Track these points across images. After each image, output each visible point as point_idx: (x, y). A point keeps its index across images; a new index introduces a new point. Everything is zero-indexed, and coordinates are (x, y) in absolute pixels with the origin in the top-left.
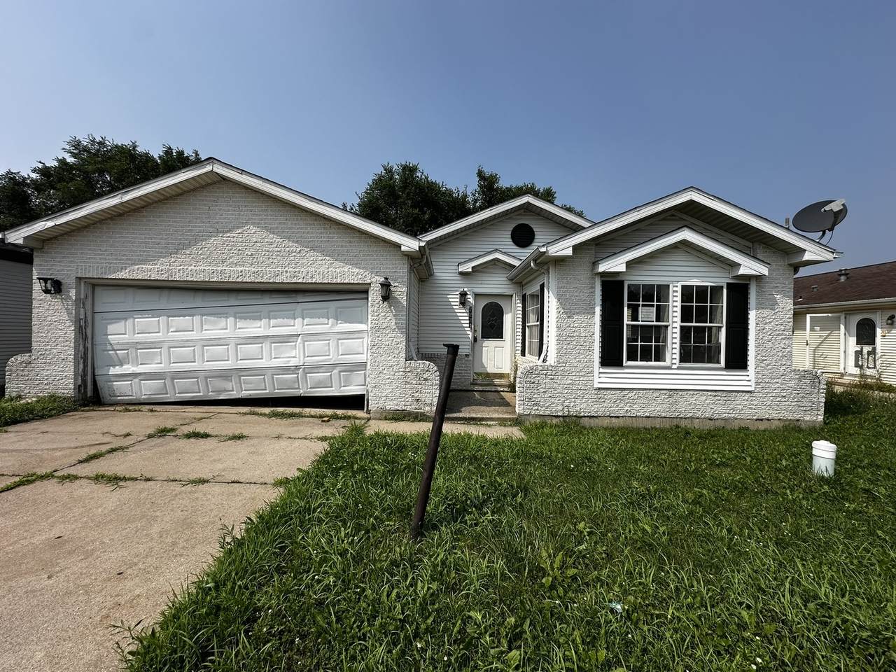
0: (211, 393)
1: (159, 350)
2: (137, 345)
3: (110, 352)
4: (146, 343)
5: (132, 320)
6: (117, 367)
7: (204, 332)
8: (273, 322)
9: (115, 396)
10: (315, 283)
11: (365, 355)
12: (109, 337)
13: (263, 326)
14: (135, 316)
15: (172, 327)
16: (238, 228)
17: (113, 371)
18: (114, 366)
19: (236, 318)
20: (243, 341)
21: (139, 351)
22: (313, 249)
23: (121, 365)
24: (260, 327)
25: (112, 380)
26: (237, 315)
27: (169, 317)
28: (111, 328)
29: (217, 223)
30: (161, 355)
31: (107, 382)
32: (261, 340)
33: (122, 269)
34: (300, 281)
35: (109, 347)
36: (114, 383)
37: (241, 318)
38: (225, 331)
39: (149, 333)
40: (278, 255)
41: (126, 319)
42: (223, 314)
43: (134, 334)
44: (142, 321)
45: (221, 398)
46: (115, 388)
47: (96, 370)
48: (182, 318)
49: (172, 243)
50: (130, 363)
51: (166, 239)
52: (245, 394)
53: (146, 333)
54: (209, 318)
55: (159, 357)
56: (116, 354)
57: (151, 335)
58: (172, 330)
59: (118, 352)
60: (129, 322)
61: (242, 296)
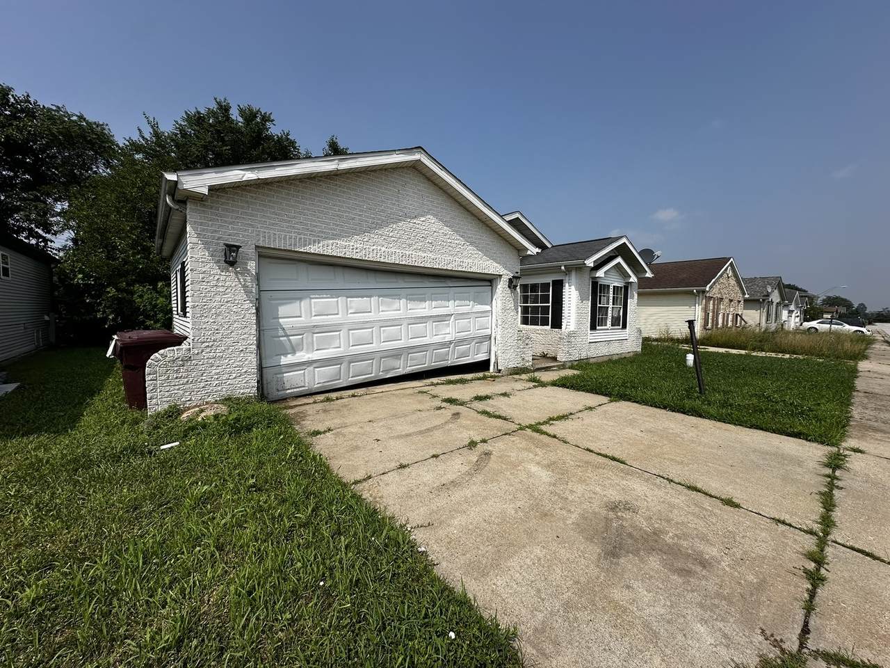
0: (381, 373)
1: (338, 333)
2: (314, 329)
3: (281, 339)
4: (323, 326)
5: (308, 300)
6: (289, 356)
7: (381, 313)
8: (434, 303)
9: (284, 390)
10: (472, 272)
11: (490, 330)
12: (280, 320)
13: (427, 307)
14: (312, 296)
15: (351, 308)
16: (423, 216)
17: (284, 360)
18: (285, 354)
19: (407, 300)
20: (413, 321)
21: (315, 335)
22: (471, 244)
23: (294, 352)
24: (425, 308)
25: (283, 371)
26: (408, 297)
27: (348, 297)
28: (283, 310)
29: (405, 207)
30: (340, 339)
31: (276, 374)
32: (424, 320)
33: (314, 242)
34: (464, 270)
35: (281, 332)
36: (285, 375)
37: (411, 300)
38: (398, 312)
39: (327, 315)
40: (449, 246)
41: (300, 299)
42: (396, 295)
43: (311, 317)
44: (318, 302)
45: (388, 377)
46: (285, 380)
47: (264, 361)
48: (360, 299)
49: (366, 221)
50: (304, 351)
51: (360, 215)
52: (408, 370)
53: (325, 315)
54: (385, 299)
55: (338, 341)
56: (289, 340)
57: (329, 317)
58: (350, 311)
59: (291, 338)
60: (304, 303)
61: (408, 279)
